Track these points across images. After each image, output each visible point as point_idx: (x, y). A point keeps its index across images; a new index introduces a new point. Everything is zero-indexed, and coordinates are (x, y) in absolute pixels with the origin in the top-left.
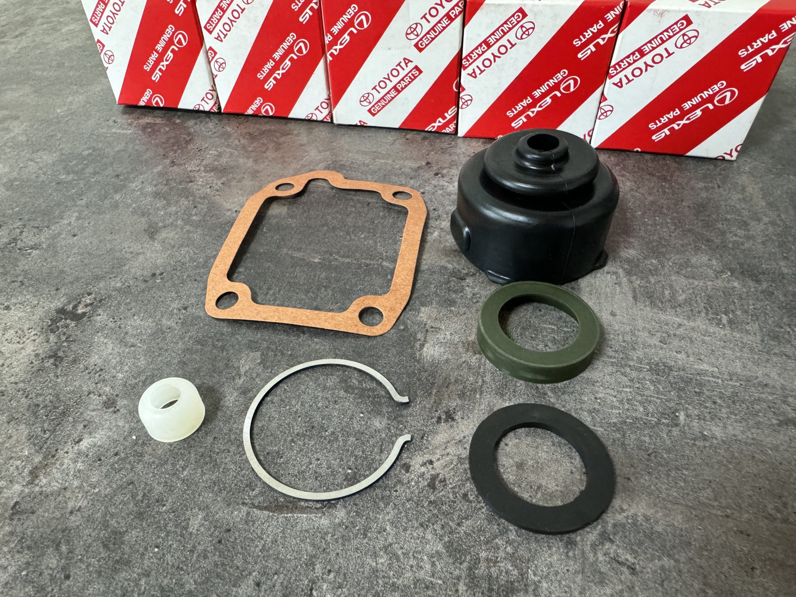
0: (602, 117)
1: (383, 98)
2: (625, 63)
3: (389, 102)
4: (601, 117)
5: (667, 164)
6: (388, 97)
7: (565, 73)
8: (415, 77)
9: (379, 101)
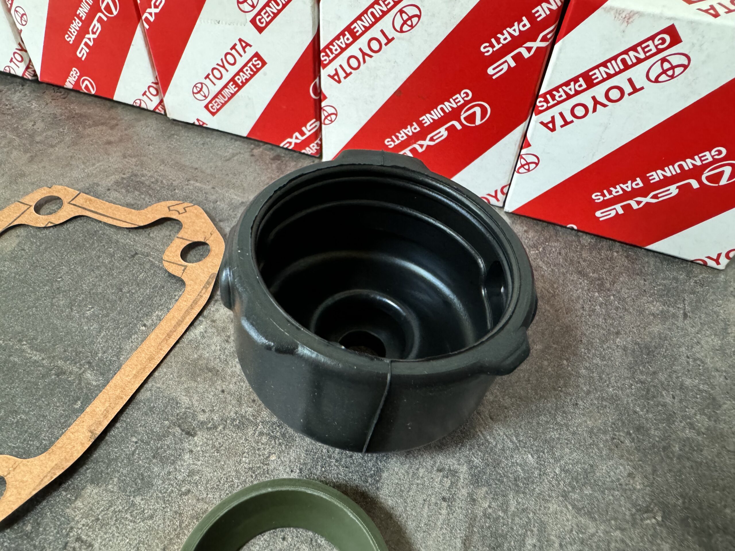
0: (522, 170)
1: (220, 92)
2: (562, 93)
3: (229, 99)
4: (520, 171)
5: (612, 259)
6: (227, 92)
7: (467, 95)
8: (258, 70)
9: (216, 96)
